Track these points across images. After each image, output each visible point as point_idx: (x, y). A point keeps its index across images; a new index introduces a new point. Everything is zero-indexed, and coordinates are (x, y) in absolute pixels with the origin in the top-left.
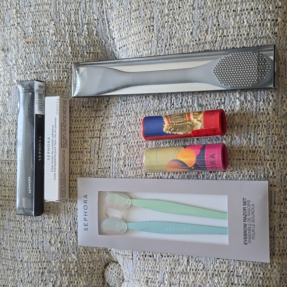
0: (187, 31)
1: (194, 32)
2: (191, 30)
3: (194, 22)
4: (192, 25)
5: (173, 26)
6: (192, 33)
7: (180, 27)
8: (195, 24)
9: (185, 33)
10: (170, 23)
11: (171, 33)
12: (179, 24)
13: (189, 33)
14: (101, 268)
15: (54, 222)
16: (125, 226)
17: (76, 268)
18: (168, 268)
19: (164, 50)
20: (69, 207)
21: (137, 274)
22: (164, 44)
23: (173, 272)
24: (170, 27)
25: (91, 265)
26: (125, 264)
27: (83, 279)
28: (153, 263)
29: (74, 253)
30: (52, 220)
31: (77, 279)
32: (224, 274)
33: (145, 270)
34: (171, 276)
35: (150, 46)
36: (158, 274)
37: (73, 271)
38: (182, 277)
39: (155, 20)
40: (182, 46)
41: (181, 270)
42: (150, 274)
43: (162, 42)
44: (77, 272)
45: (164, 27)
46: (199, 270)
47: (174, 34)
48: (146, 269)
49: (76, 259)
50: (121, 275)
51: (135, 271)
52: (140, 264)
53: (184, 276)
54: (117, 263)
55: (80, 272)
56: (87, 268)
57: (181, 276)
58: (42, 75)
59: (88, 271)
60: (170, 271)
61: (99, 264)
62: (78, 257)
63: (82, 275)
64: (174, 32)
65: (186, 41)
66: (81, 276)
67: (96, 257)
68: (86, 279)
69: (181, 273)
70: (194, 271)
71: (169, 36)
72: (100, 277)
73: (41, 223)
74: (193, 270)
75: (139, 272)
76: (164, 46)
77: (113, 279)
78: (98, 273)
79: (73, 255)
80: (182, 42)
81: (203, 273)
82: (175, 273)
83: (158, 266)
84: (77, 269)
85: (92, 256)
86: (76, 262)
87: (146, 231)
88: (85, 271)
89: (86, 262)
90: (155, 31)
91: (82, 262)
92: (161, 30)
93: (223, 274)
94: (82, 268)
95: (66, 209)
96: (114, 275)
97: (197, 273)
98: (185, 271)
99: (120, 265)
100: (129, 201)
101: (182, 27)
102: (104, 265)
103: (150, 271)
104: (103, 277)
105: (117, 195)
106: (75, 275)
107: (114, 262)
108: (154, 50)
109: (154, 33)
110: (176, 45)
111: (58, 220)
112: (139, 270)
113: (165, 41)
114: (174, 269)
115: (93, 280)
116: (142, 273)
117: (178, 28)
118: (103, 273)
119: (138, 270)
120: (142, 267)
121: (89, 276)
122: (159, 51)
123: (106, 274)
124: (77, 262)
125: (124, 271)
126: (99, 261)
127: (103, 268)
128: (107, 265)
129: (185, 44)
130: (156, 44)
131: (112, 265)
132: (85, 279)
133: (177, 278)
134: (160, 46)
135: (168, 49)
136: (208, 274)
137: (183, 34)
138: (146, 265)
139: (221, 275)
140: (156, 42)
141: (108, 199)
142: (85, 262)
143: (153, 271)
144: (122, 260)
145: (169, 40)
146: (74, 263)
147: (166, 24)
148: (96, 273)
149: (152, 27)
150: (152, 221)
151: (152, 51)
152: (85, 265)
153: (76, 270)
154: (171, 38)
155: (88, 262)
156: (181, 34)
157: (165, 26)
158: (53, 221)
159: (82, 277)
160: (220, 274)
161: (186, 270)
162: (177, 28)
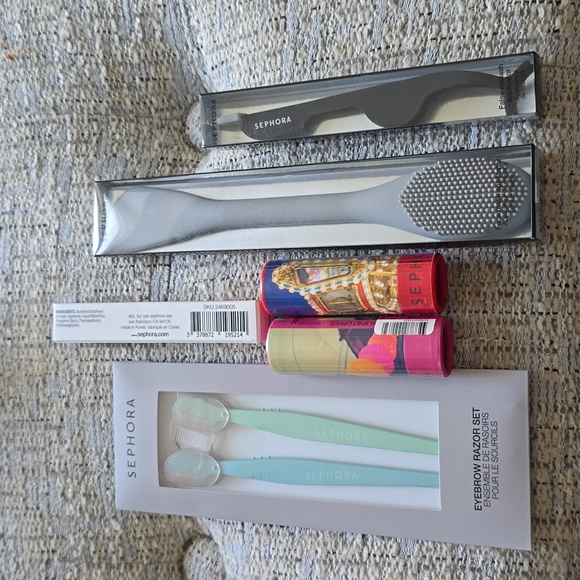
0: (360, 29)
1: (375, 30)
2: (369, 26)
3: (375, 7)
4: (371, 14)
5: (329, 17)
6: (370, 33)
7: (345, 21)
8: (378, 13)
9: (355, 34)
10: (322, 11)
11: (324, 33)
12: (341, 13)
13: (365, 32)
14: (175, 550)
15: (72, 450)
16: (216, 468)
17: (121, 550)
18: (319, 551)
19: (309, 71)
20: (103, 417)
21: (254, 565)
22: (309, 58)
23: (331, 561)
24: (323, 20)
25: (155, 544)
26: (226, 543)
27: (137, 575)
28: (287, 541)
29: (115, 517)
30: (67, 446)
31: (123, 574)
32: (444, 565)
33: (270, 556)
34: (326, 570)
35: (279, 62)
36: (298, 565)
37: (114, 557)
38: (352, 570)
39: (289, 5)
40: (348, 61)
41: (350, 557)
42: (281, 565)
43: (305, 54)
44: (122, 558)
45: (310, 19)
46: (387, 556)
47: (331, 35)
48: (273, 554)
49: (121, 532)
50: (220, 565)
51: (248, 557)
52: (260, 542)
53: (355, 570)
54: (210, 538)
55: (130, 560)
56: (146, 551)
57: (349, 570)
58: (44, 130)
59: (147, 557)
60: (324, 557)
61: (172, 541)
62: (124, 527)
63: (135, 565)
64: (331, 30)
65: (357, 51)
66: (131, 567)
67: (164, 526)
68: (143, 574)
69: (350, 562)
70: (377, 559)
71: (320, 39)
72: (173, 569)
73: (44, 453)
74: (375, 556)
75: (258, 560)
76: (310, 63)
77: (201, 574)
78: (171, 561)
79: (113, 522)
80: (349, 52)
81: (397, 564)
82: (337, 562)
83: (299, 548)
84: (124, 553)
85: (155, 524)
86: (121, 538)
87: (261, 478)
88: (142, 557)
89: (143, 538)
90: (290, 28)
91: (134, 538)
92: (302, 26)
93: (441, 566)
94: (135, 551)
95: (97, 422)
96: (204, 566)
97: (384, 563)
98: (358, 558)
99: (216, 544)
100: (225, 414)
101: (348, 19)
102: (182, 543)
103: (281, 558)
104: (181, 569)
105: (198, 401)
106: (119, 565)
107: (203, 536)
108: (288, 72)
109: (288, 33)
110: (336, 59)
111: (80, 446)
112: (257, 555)
113: (311, 51)
114: (334, 553)
115: (159, 575)
116: (264, 563)
117: (341, 21)
118: (181, 560)
119: (254, 557)
120: (263, 549)
121: (151, 568)
122: (299, 72)
123: (187, 562)
124: (124, 537)
125: (226, 558)
126: (170, 535)
127: (181, 550)
128: (188, 543)
129: (355, 56)
130: (291, 57)
131: (199, 545)
132: (140, 575)
133: (341, 573)
134: (300, 61)
135: (317, 69)
136: (409, 565)
137: (352, 34)
138: (272, 545)
139: (438, 567)
140: (292, 52)
141: (178, 408)
142: (140, 538)
143: (287, 558)
144: (220, 532)
145: (320, 47)
146: (117, 540)
147: (314, 12)
148: (165, 561)
149: (283, 20)
150: (274, 458)
151: (284, 74)
152: (141, 544)
153: (120, 554)
154: (324, 44)
155: (147, 537)
156: (347, 35)
157: (312, 17)
158: (69, 450)
159: (134, 570)
160: (434, 566)
161: (361, 555)
162: (337, 22)
